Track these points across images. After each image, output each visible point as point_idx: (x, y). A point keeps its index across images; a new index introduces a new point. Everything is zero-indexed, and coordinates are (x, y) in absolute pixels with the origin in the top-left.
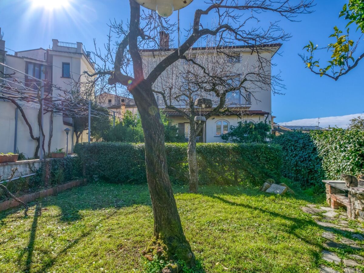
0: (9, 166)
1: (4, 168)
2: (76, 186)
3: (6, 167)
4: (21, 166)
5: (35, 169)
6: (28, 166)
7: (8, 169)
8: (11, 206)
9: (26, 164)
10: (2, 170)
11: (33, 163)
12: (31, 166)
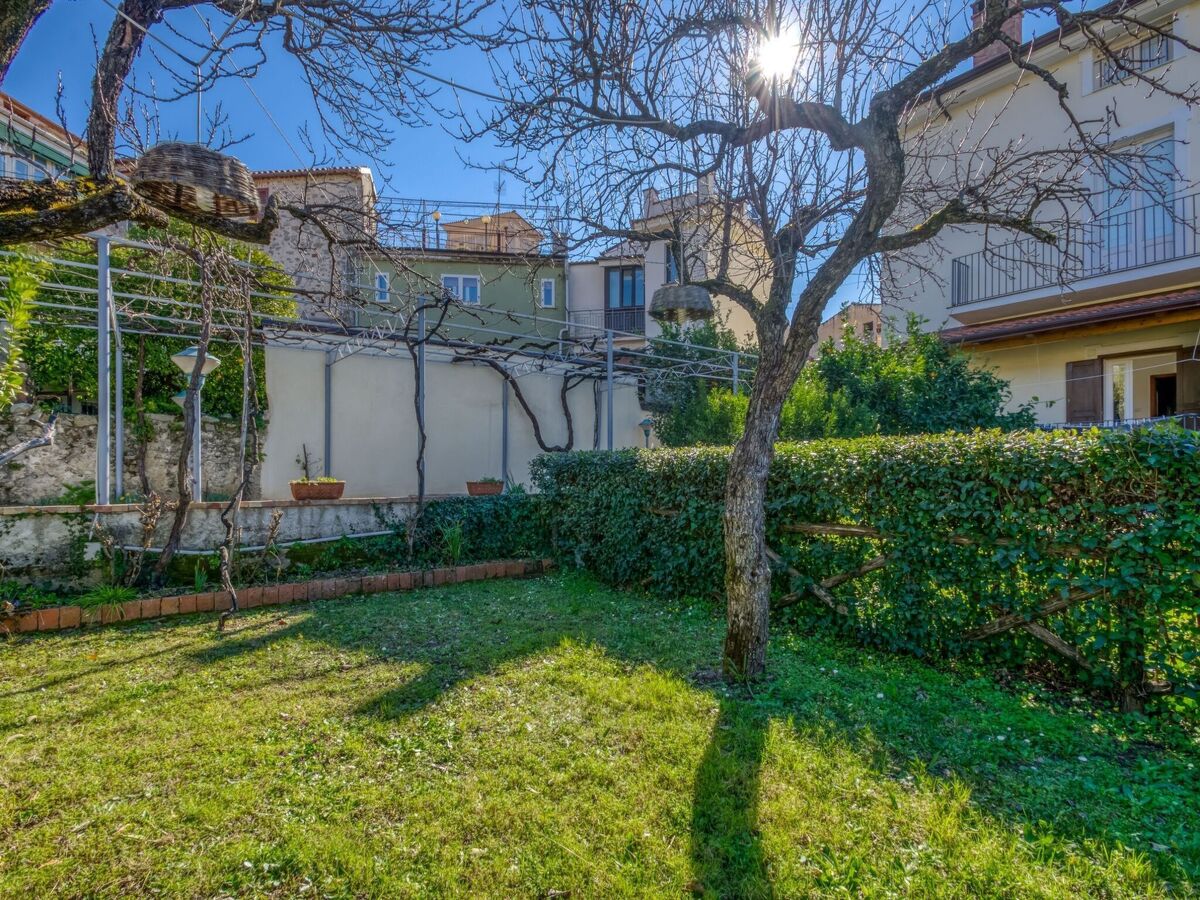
0: (315, 508)
1: (301, 514)
2: (506, 576)
3: (308, 510)
4: (352, 509)
5: (396, 520)
6: (373, 512)
7: (312, 514)
8: (265, 601)
9: (367, 505)
10: (296, 517)
11: (390, 504)
12: (384, 510)
